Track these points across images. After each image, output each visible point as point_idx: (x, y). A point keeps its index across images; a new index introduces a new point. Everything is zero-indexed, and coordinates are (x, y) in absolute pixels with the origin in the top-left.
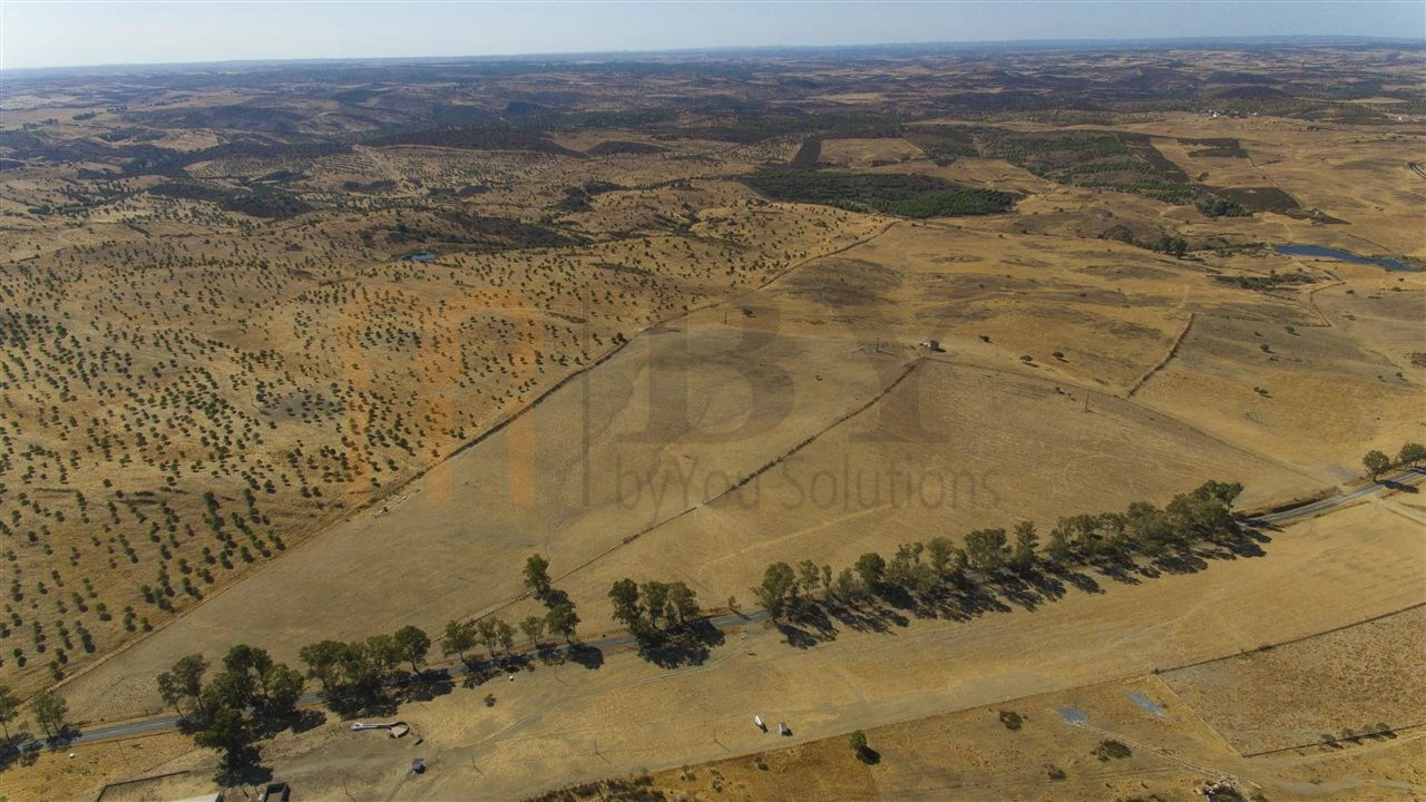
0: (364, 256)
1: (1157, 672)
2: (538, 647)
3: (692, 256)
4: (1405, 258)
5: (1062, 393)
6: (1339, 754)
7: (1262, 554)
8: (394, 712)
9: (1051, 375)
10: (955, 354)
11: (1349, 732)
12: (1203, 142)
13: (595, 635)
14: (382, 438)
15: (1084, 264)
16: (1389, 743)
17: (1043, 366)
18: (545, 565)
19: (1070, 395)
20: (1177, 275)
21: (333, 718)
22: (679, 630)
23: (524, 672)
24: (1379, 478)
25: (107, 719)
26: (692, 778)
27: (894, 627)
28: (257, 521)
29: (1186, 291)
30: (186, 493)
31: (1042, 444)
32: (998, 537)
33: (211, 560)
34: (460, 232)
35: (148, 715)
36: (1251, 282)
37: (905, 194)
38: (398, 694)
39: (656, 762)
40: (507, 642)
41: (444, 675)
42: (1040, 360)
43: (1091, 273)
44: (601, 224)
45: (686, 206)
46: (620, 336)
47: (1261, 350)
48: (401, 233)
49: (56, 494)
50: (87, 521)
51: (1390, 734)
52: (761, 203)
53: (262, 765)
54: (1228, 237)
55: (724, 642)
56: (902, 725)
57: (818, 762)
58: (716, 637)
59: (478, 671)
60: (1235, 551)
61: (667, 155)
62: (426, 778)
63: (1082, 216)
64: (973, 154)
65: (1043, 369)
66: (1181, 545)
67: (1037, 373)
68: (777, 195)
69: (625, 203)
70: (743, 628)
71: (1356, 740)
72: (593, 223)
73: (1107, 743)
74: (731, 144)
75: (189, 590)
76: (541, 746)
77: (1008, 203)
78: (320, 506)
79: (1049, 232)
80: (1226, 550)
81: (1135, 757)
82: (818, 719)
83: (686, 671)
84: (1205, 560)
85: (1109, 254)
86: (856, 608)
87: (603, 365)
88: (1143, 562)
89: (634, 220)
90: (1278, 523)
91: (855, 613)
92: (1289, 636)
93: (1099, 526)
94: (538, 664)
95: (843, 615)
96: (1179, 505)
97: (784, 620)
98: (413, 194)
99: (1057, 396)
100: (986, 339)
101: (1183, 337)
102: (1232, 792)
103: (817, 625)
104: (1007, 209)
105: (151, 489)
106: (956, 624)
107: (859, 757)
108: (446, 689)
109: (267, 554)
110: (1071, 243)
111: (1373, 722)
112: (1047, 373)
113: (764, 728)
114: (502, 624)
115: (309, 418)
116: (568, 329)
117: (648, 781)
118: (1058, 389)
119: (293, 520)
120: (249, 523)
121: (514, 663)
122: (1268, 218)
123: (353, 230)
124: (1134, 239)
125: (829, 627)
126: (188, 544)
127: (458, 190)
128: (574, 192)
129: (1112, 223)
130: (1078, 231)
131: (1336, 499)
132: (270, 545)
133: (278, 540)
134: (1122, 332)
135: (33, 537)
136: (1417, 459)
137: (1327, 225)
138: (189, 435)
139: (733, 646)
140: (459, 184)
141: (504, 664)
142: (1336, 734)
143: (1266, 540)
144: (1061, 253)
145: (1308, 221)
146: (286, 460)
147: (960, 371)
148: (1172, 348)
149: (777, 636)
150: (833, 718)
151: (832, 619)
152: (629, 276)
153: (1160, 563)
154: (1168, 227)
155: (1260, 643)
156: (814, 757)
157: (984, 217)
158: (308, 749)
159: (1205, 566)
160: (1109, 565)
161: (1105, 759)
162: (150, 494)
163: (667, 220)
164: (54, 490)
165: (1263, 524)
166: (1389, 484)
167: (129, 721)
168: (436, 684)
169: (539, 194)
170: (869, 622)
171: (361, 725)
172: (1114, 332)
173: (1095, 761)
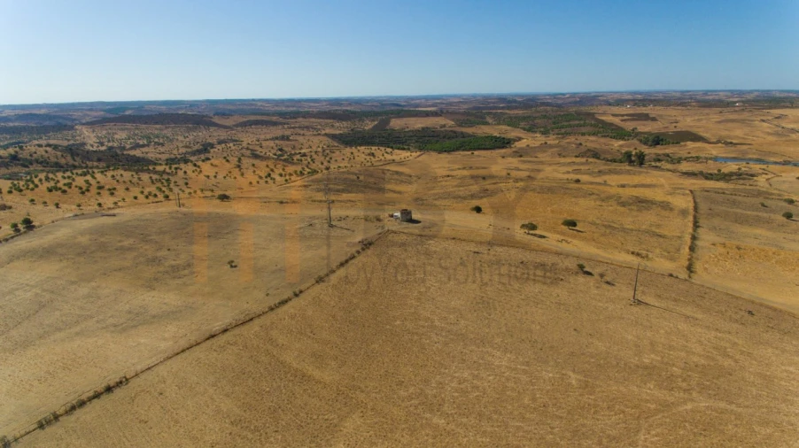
5: (589, 273)
12: (627, 115)
17: (553, 236)
19: (602, 276)
31: (574, 379)
36: (709, 176)
42: (547, 230)
45: (281, 150)
47: (784, 219)
54: (670, 155)
61: (286, 126)
63: (561, 146)
64: (487, 123)
65: (552, 240)
67: (546, 246)
68: (349, 143)
74: (332, 121)
77: (508, 143)
79: (538, 156)
99: (581, 279)
100: (478, 210)
104: (508, 146)
110: (556, 159)
112: (560, 244)
118: (581, 267)
122: (692, 144)
124: (602, 157)
128: (208, 145)
129: (584, 149)
130: (559, 154)
134: (630, 204)
137: (736, 146)
140: (132, 144)
144: (549, 164)
145: (719, 145)
148: (691, 218)
157: (491, 150)
172: (623, 205)
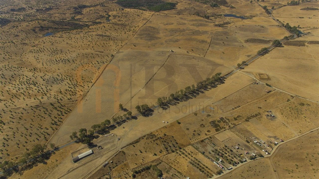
0: (36, 36)
1: (213, 104)
2: (126, 118)
3: (116, 29)
4: (245, 16)
6: (234, 110)
7: (224, 83)
8: (109, 133)
9: (192, 55)
10: (176, 52)
11: (235, 107)
13: (134, 114)
14: (76, 85)
15: (192, 23)
16: (240, 108)
17: (190, 53)
18: (122, 105)
20: (208, 25)
21: (101, 136)
22: (147, 111)
23: (126, 122)
24: (239, 67)
25: (62, 144)
26: (157, 131)
27: (178, 104)
28: (63, 106)
29: (210, 29)
30: (45, 104)
32: (189, 87)
33: (59, 115)
34: (57, 26)
35: (68, 142)
36: (220, 25)
37: (153, 5)
38: (108, 130)
39: (152, 130)
40: (122, 119)
41: (114, 125)
42: (190, 51)
43: (193, 26)
44: (87, 19)
45: (106, 11)
46: (112, 55)
47: (223, 43)
48: (42, 28)
49: (17, 109)
50: (28, 113)
51: (240, 106)
52: (123, 9)
53: (95, 144)
54: (216, 13)
55: (154, 112)
56: (182, 118)
57: (173, 125)
58: (153, 111)
59: (119, 124)
60: (221, 83)
62: (121, 140)
63: (189, 9)
66: (214, 83)
67: (190, 55)
68: (125, 6)
69: (91, 12)
70: (156, 109)
71: (236, 108)
72: (85, 18)
73: (208, 115)
75: (59, 121)
76: (135, 132)
78: (73, 101)
79: (184, 14)
80: (220, 83)
81: (211, 116)
82: (171, 120)
83: (150, 117)
84: (217, 85)
85: (196, 20)
86: (171, 102)
87: (111, 62)
88: (209, 87)
89: (95, 17)
90: (226, 77)
91: (171, 103)
92: (228, 95)
93: (203, 83)
94: (128, 121)
95: (170, 104)
96: (213, 77)
97: (162, 106)
98: (31, 11)
100: (180, 48)
101: (211, 42)
102: (222, 118)
103: (167, 106)
104: (174, 7)
105: (37, 104)
106: (186, 102)
107: (178, 124)
108: (116, 127)
109: (69, 112)
110: (188, 17)
111: (238, 105)
113: (164, 123)
114: (121, 116)
115: (58, 83)
116: (101, 55)
117: (152, 133)
118: (193, 57)
119: (69, 105)
120: (62, 107)
121: (124, 121)
122: (222, 7)
123: (29, 29)
124: (200, 15)
125: (168, 106)
126: (52, 113)
127: (44, 9)
128: (75, 8)
129: (195, 11)
130: (189, 13)
131: (234, 72)
132: (69, 110)
133: (70, 109)
135: (20, 118)
136: (244, 63)
137: (232, 9)
138: (33, 91)
139: (156, 112)
140: (44, 8)
141: (122, 122)
142: (234, 108)
143: (225, 80)
144: (187, 20)
145: (229, 8)
146: (60, 93)
147: (177, 56)
148: (209, 44)
149: (161, 109)
150: (173, 119)
151: (168, 105)
152: (106, 38)
153: (211, 87)
154: (205, 11)
155: (225, 97)
156: (172, 125)
157: (170, 10)
158: (100, 141)
159: (217, 86)
160: (205, 88)
161: (208, 117)
162: (38, 105)
163: (103, 16)
164: (16, 108)
165: (224, 78)
166: (240, 68)
167: (66, 144)
168: (113, 127)
169: (67, 9)
170: (174, 104)
171: (106, 135)
172: (200, 42)
173: (207, 117)
